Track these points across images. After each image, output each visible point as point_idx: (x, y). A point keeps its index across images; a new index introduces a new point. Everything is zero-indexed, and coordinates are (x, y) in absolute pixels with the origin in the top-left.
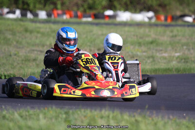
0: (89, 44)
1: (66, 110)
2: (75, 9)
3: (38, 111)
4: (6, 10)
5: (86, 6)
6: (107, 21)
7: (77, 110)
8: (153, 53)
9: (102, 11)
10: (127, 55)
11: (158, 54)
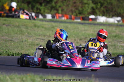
5: (77, 12)
6: (90, 22)
8: (115, 43)
9: (87, 16)
11: (118, 44)
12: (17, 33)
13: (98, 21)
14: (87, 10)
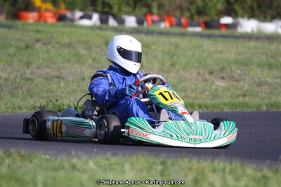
0: (196, 64)
1: (162, 159)
2: (178, 13)
3: (123, 159)
4: (78, 14)
5: (193, 10)
6: (223, 31)
7: (179, 159)
9: (216, 18)
10: (251, 81)
12: (69, 61)
13: (240, 30)
14: (216, 4)
